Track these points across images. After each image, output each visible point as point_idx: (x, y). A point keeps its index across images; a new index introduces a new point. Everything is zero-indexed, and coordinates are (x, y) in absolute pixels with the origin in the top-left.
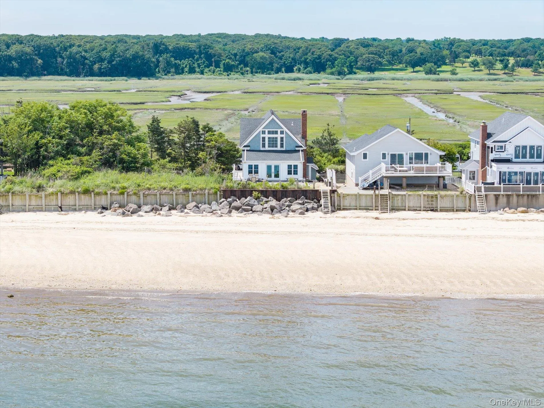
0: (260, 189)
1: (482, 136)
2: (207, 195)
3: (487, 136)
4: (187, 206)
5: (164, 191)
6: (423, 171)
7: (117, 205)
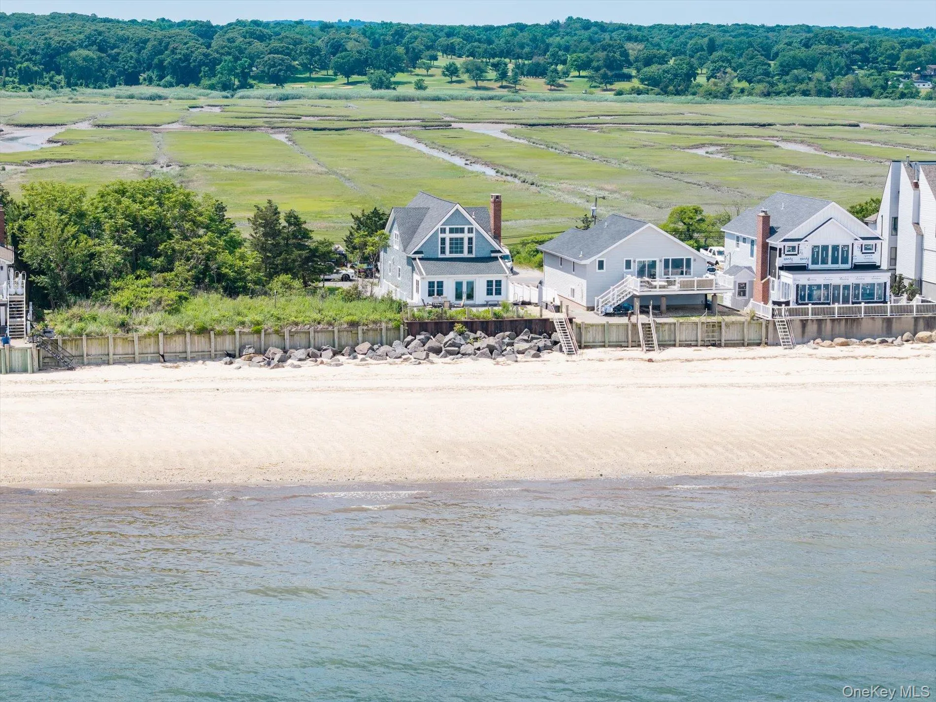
0: (463, 319)
1: (763, 230)
2: (384, 331)
3: (770, 231)
4: (356, 349)
5: (320, 327)
6: (693, 286)
7: (252, 350)
